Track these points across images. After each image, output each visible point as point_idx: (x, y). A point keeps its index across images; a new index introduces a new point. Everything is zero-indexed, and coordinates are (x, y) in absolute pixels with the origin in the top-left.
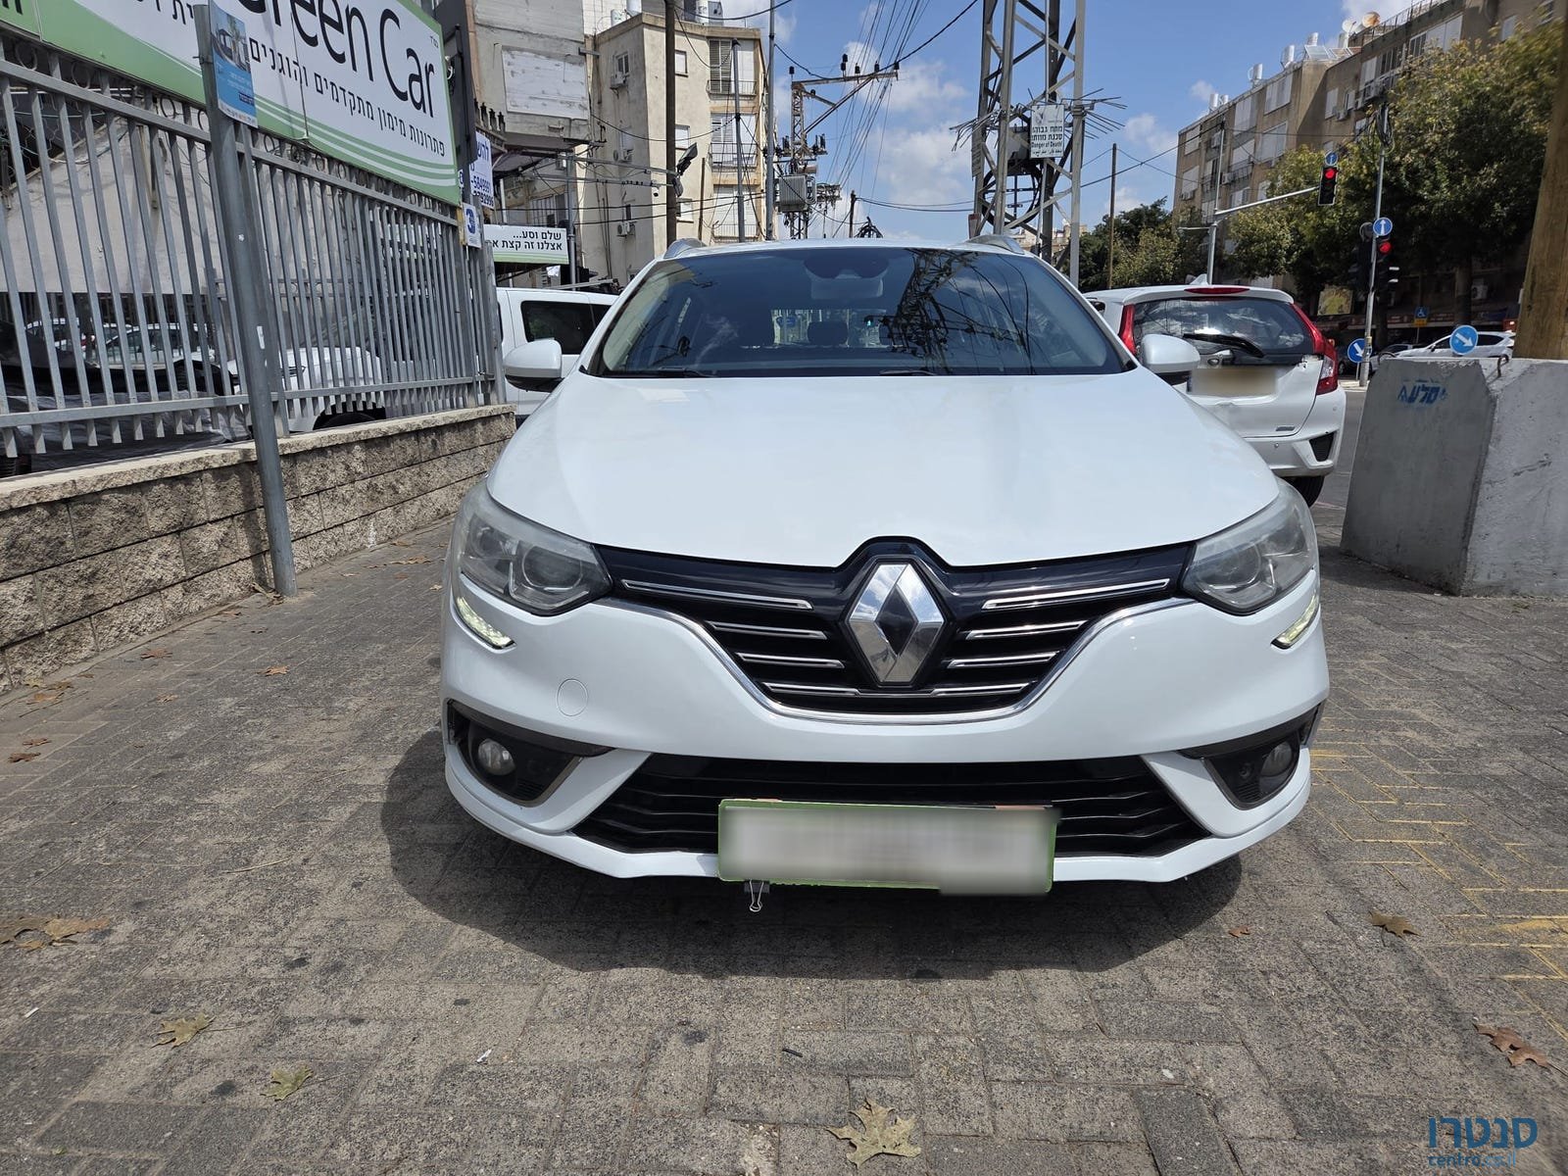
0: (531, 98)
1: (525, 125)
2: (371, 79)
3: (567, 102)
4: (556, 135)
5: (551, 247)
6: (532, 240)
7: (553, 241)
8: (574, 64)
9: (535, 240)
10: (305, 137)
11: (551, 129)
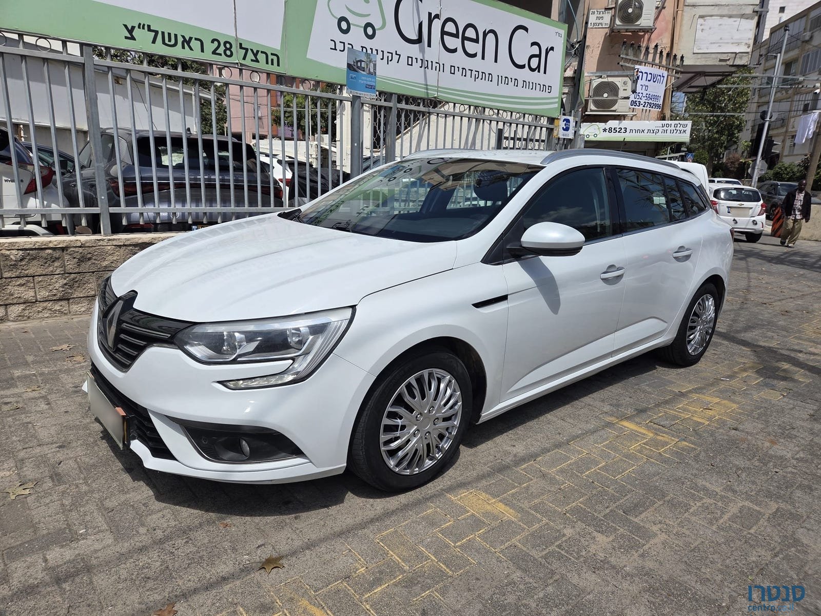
0: (711, 43)
1: (703, 59)
2: (496, 61)
3: (736, 43)
4: (724, 63)
5: (679, 131)
6: (667, 128)
7: (681, 128)
8: (747, 19)
9: (669, 129)
10: (436, 96)
11: (721, 60)
